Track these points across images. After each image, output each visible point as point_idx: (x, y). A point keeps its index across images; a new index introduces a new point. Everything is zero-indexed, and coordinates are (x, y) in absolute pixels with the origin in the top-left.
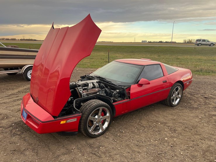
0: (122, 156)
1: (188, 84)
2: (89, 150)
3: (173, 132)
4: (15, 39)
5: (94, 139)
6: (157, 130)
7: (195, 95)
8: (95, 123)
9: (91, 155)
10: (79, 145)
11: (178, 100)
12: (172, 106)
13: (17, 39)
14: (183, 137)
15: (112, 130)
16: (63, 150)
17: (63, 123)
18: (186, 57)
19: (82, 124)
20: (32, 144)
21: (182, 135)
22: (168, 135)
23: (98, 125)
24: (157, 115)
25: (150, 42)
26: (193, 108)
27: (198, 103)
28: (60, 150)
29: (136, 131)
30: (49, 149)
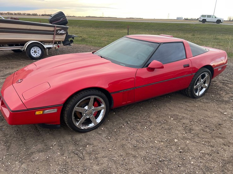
0: (111, 160)
1: (219, 69)
2: (72, 148)
3: (187, 131)
5: (83, 134)
6: (167, 127)
7: (228, 84)
8: (84, 114)
9: (72, 155)
10: (62, 141)
11: (204, 89)
12: (194, 97)
14: (200, 139)
15: (109, 124)
16: (40, 146)
18: (227, 37)
21: (199, 137)
22: (179, 135)
23: (88, 117)
24: (172, 108)
25: (187, 19)
26: (223, 101)
28: (37, 145)
29: (139, 127)
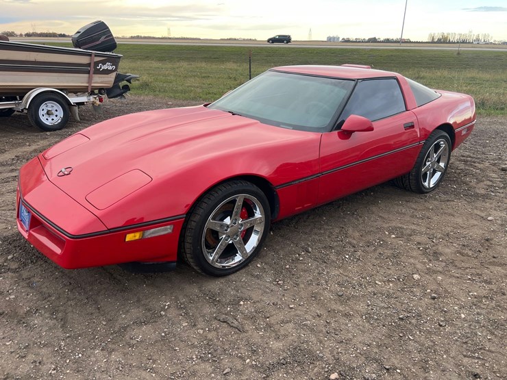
0: (301, 326)
2: (208, 310)
3: (431, 258)
4: (13, 32)
5: (222, 280)
6: (388, 253)
7: (474, 162)
8: (224, 236)
9: (215, 324)
10: (181, 297)
11: (438, 175)
12: (421, 191)
13: (18, 33)
14: (460, 271)
15: (270, 256)
16: (136, 312)
17: (134, 239)
18: (439, 74)
19: (189, 240)
20: (50, 296)
21: (456, 266)
22: (419, 266)
23: (231, 242)
24: (386, 216)
25: (348, 41)
26: (477, 196)
27: (485, 183)
28: (128, 311)
29: (333, 257)
30: (99, 309)
